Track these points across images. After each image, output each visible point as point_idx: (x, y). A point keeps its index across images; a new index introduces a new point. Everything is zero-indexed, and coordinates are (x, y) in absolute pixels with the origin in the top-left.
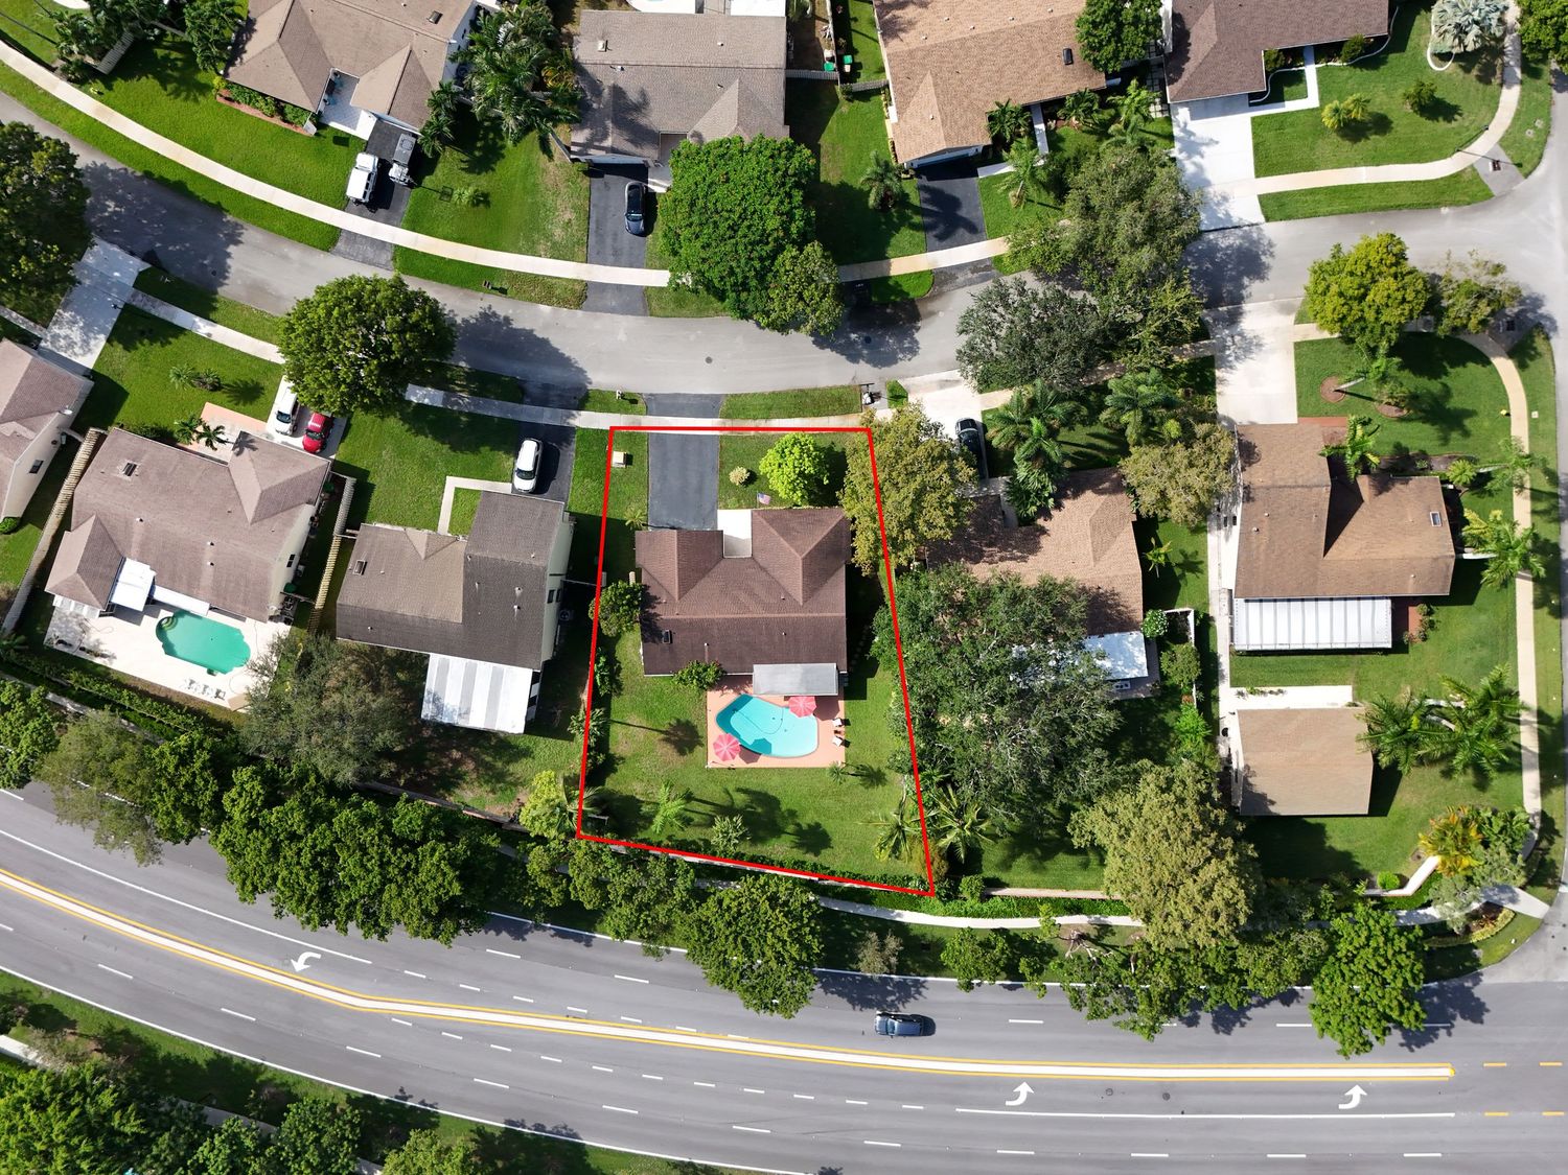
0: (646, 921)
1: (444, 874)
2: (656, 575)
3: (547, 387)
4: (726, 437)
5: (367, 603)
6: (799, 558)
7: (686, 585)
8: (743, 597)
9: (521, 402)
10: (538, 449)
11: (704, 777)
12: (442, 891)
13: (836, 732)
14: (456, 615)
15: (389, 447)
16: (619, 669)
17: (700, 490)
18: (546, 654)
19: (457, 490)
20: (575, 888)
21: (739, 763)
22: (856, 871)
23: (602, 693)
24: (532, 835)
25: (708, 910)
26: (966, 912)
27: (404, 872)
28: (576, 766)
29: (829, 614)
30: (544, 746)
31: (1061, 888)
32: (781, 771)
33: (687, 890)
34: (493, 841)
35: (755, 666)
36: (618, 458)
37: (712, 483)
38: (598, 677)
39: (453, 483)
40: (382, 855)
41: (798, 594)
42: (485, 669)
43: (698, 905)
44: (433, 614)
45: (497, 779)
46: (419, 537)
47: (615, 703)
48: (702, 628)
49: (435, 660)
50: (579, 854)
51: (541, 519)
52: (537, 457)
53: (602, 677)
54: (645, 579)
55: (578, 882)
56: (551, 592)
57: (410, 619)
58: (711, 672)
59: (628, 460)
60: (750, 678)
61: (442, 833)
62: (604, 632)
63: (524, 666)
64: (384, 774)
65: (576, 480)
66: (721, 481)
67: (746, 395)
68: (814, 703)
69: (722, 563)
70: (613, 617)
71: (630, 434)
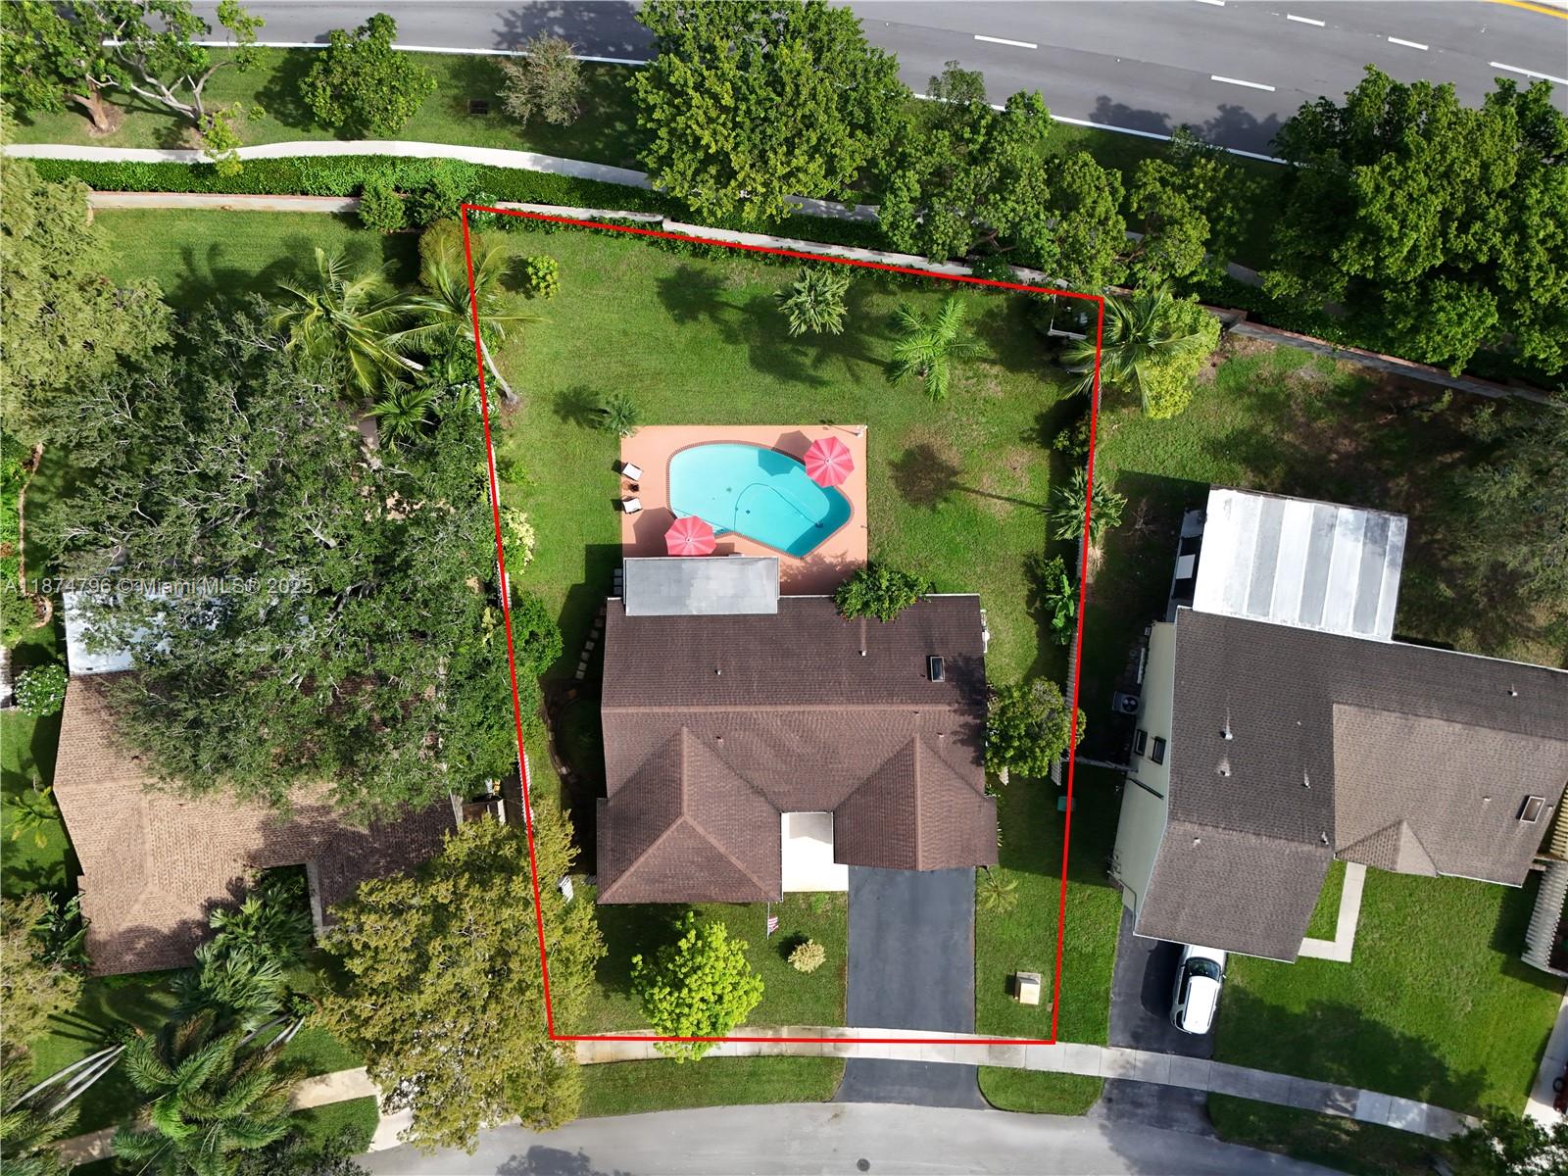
0: (975, 130)
1: (1390, 208)
2: (958, 783)
3: (1163, 1121)
4: (834, 1024)
5: (1522, 743)
6: (687, 817)
7: (900, 765)
8: (793, 740)
9: (1210, 1095)
10: (1180, 1016)
11: (872, 410)
12: (1396, 173)
13: (635, 488)
14: (1344, 718)
15: (1460, 1018)
16: (1030, 602)
17: (881, 928)
18: (1164, 637)
19: (1330, 936)
20: (1114, 192)
21: (814, 433)
22: (600, 241)
23: (1059, 561)
24: (1195, 297)
25: (852, 152)
26: (393, 164)
27: (1473, 214)
28: (1107, 426)
29: (632, 710)
30: (1167, 461)
31: (236, 213)
32: (734, 418)
33: (894, 192)
34: (1278, 283)
35: (772, 608)
36: (1031, 993)
37: (856, 941)
38: (1068, 591)
39: (1339, 949)
40: (1521, 248)
41: (689, 745)
42: (1285, 612)
43: (872, 162)
44: (1388, 722)
45: (1270, 402)
46: (1412, 860)
47: (1037, 541)
48: (871, 686)
49: (1381, 630)
50: (1107, 258)
51: (1180, 906)
52: (1182, 1000)
53: (1059, 590)
54: (980, 778)
55: (1106, 205)
56: (1158, 758)
57: (1435, 712)
58: (854, 603)
59: (1012, 986)
60: (785, 589)
61: (1388, 295)
62: (1055, 688)
63: (1210, 616)
64: (1487, 413)
65: (1107, 950)
66: (842, 943)
67: (796, 1100)
68: (669, 543)
69: (835, 801)
70: (1040, 713)
71: (1008, 1032)
